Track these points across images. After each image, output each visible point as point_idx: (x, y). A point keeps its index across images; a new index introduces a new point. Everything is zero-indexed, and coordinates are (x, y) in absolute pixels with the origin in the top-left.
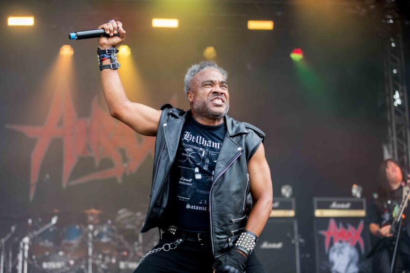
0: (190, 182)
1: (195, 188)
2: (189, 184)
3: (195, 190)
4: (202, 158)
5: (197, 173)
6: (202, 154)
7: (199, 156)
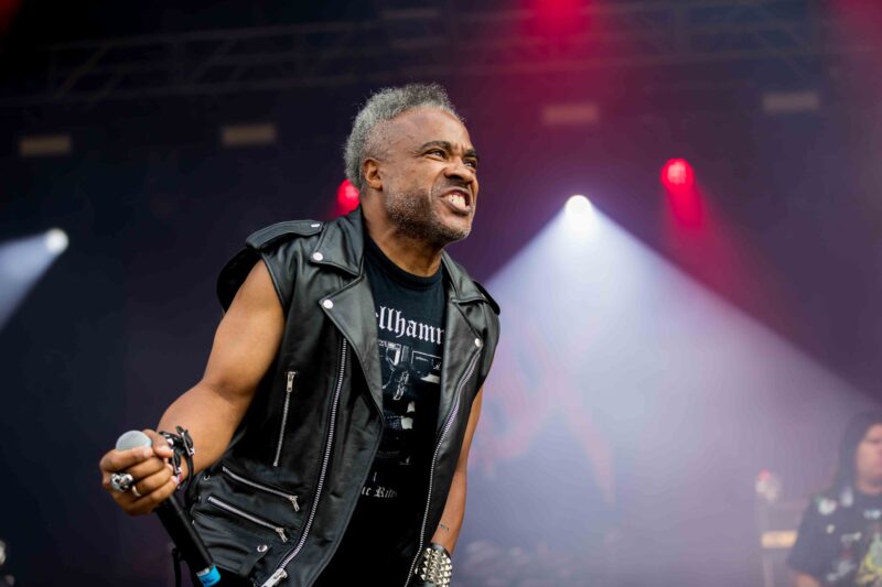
6: (393, 359)
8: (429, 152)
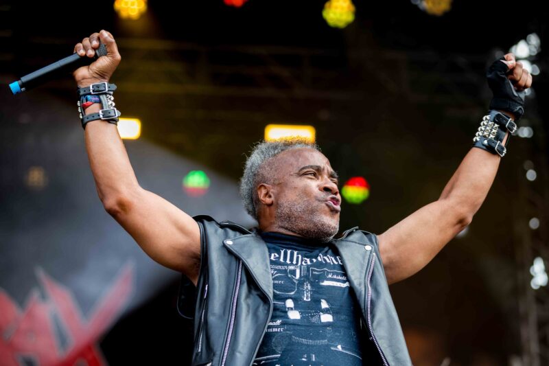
0: (277, 327)
1: (291, 335)
2: (275, 330)
3: (290, 339)
4: (296, 282)
5: (292, 309)
6: (295, 276)
7: (291, 280)
8: (305, 174)
